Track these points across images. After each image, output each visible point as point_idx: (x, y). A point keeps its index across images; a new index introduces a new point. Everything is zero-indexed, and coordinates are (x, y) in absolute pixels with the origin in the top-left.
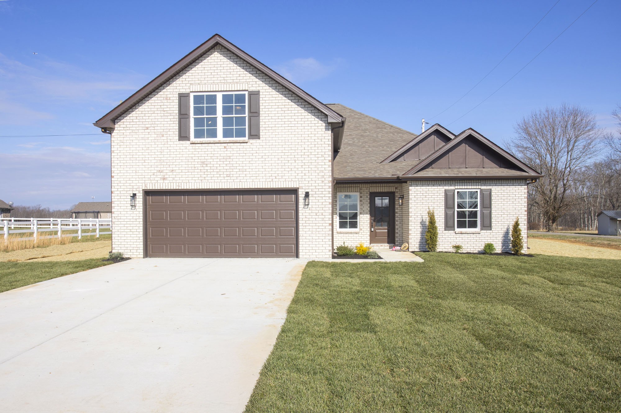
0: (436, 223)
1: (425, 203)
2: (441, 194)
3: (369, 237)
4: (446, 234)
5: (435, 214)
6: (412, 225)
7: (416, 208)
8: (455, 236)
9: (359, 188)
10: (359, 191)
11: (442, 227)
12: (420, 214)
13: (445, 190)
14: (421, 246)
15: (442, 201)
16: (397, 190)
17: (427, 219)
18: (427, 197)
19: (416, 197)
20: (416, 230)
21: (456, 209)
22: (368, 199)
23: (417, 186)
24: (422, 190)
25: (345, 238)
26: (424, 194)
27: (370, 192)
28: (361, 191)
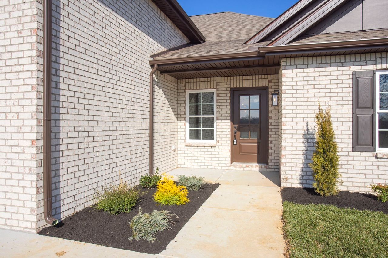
0: (336, 136)
1: (313, 99)
2: (344, 81)
3: (229, 154)
4: (355, 158)
5: (332, 119)
6: (288, 140)
7: (295, 108)
8: (374, 163)
9: (215, 82)
10: (215, 87)
11: (346, 145)
12: (302, 120)
13: (354, 74)
14: (305, 178)
15: (347, 94)
16: (270, 84)
17: (316, 128)
18: (316, 87)
19: (295, 87)
20: (294, 148)
21: (378, 110)
22: (228, 98)
23: (296, 68)
24: (306, 75)
25: (196, 153)
26: (310, 83)
27: (231, 88)
28: (218, 87)
